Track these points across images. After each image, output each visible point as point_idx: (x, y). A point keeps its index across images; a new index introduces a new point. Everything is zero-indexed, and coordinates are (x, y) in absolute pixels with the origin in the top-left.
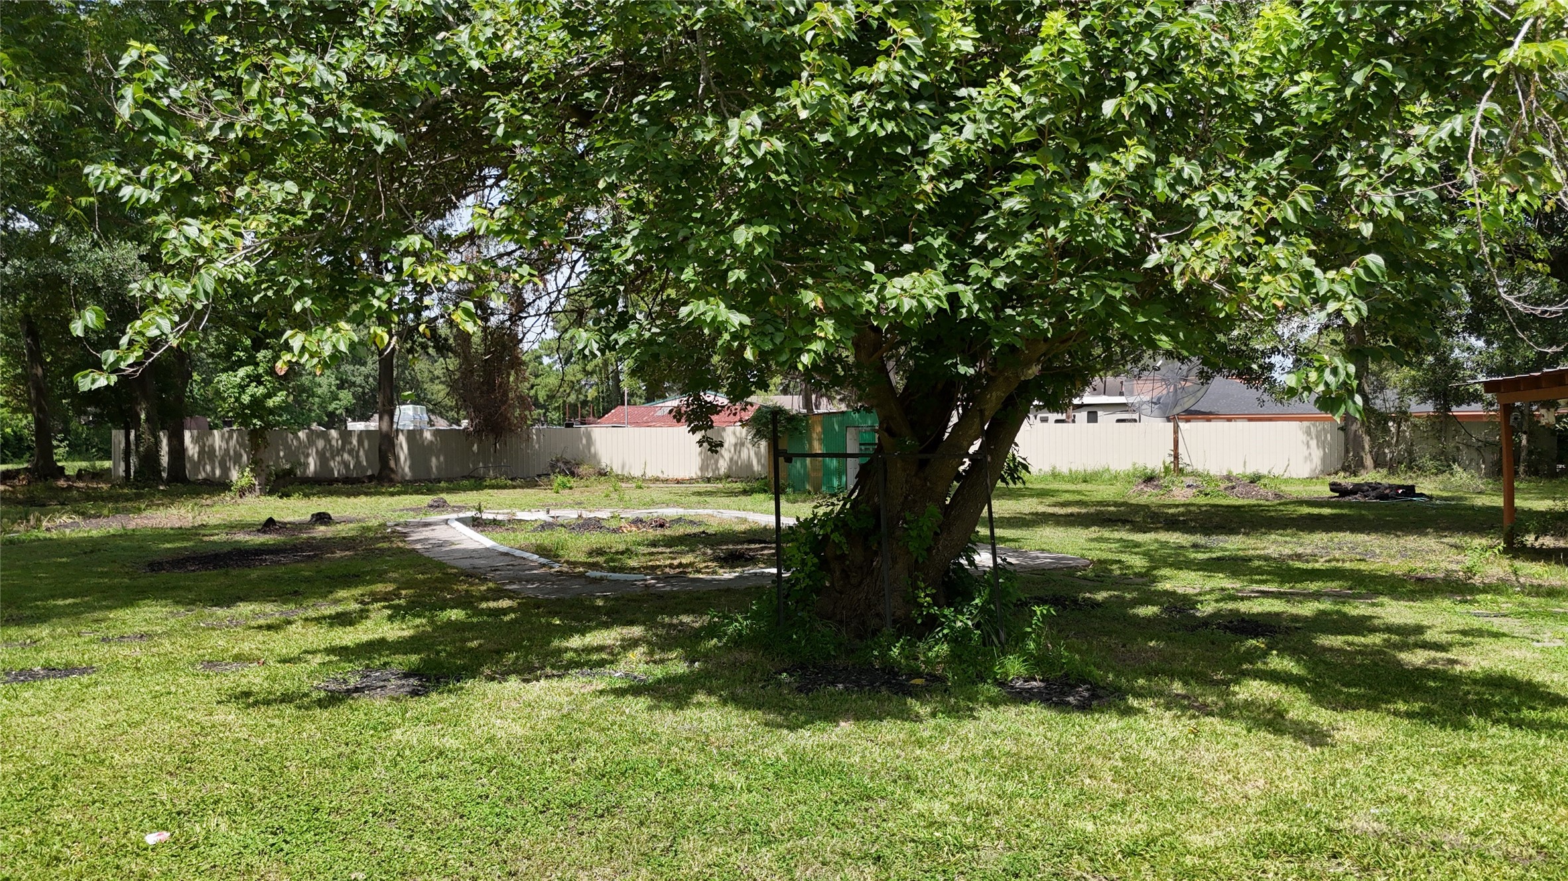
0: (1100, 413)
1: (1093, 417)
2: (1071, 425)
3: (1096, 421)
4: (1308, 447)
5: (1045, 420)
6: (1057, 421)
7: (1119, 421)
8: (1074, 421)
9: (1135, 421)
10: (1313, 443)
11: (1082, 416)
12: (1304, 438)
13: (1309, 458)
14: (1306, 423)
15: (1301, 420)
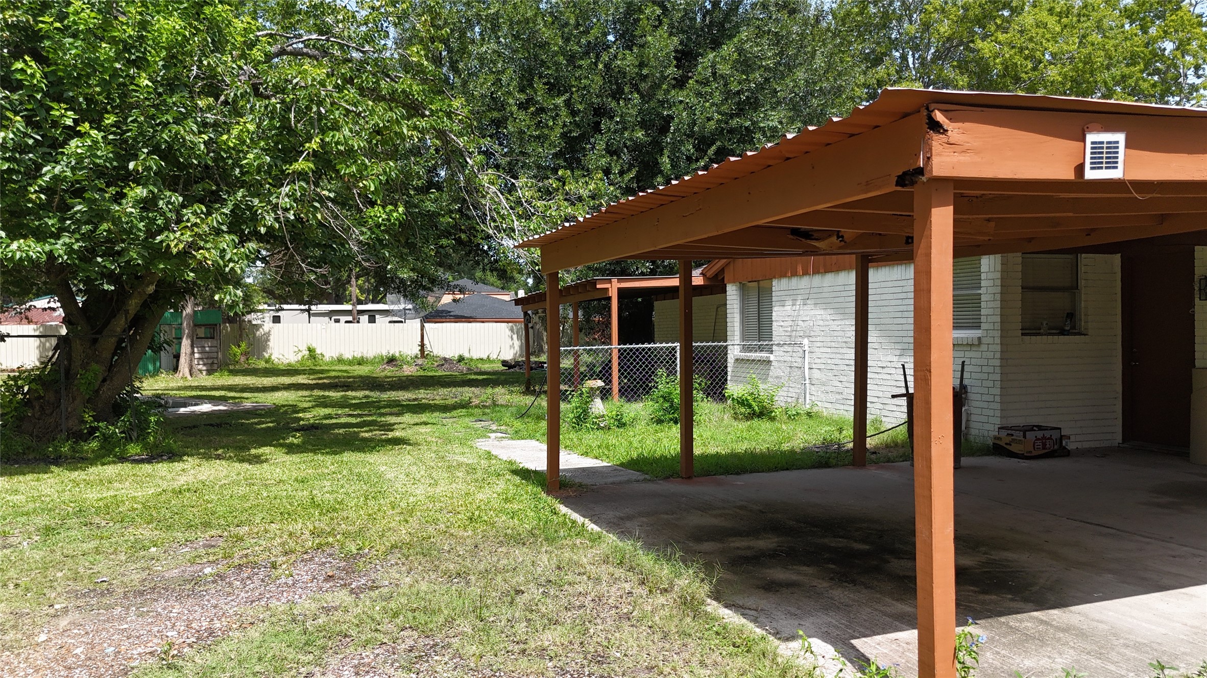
0: (377, 316)
1: (372, 320)
2: (356, 325)
3: (375, 322)
4: (512, 339)
5: (337, 321)
6: (347, 322)
7: (390, 322)
8: (358, 322)
9: (401, 322)
10: (515, 337)
11: (365, 318)
12: (510, 333)
13: (512, 346)
14: (510, 324)
15: (508, 322)
